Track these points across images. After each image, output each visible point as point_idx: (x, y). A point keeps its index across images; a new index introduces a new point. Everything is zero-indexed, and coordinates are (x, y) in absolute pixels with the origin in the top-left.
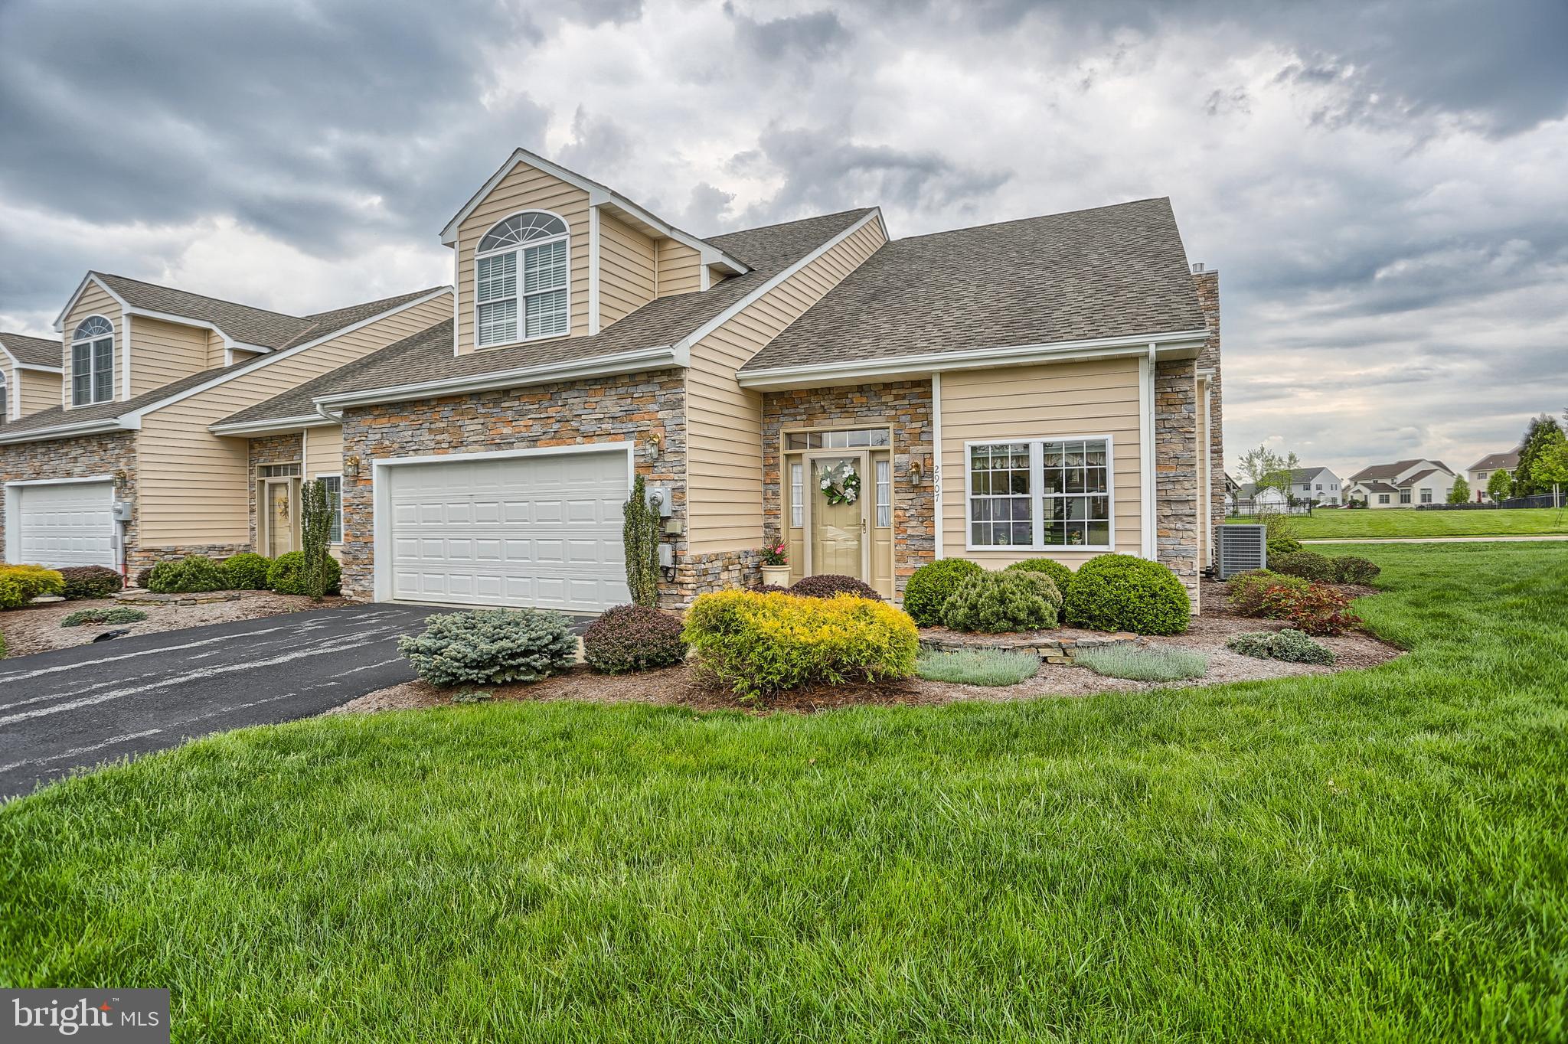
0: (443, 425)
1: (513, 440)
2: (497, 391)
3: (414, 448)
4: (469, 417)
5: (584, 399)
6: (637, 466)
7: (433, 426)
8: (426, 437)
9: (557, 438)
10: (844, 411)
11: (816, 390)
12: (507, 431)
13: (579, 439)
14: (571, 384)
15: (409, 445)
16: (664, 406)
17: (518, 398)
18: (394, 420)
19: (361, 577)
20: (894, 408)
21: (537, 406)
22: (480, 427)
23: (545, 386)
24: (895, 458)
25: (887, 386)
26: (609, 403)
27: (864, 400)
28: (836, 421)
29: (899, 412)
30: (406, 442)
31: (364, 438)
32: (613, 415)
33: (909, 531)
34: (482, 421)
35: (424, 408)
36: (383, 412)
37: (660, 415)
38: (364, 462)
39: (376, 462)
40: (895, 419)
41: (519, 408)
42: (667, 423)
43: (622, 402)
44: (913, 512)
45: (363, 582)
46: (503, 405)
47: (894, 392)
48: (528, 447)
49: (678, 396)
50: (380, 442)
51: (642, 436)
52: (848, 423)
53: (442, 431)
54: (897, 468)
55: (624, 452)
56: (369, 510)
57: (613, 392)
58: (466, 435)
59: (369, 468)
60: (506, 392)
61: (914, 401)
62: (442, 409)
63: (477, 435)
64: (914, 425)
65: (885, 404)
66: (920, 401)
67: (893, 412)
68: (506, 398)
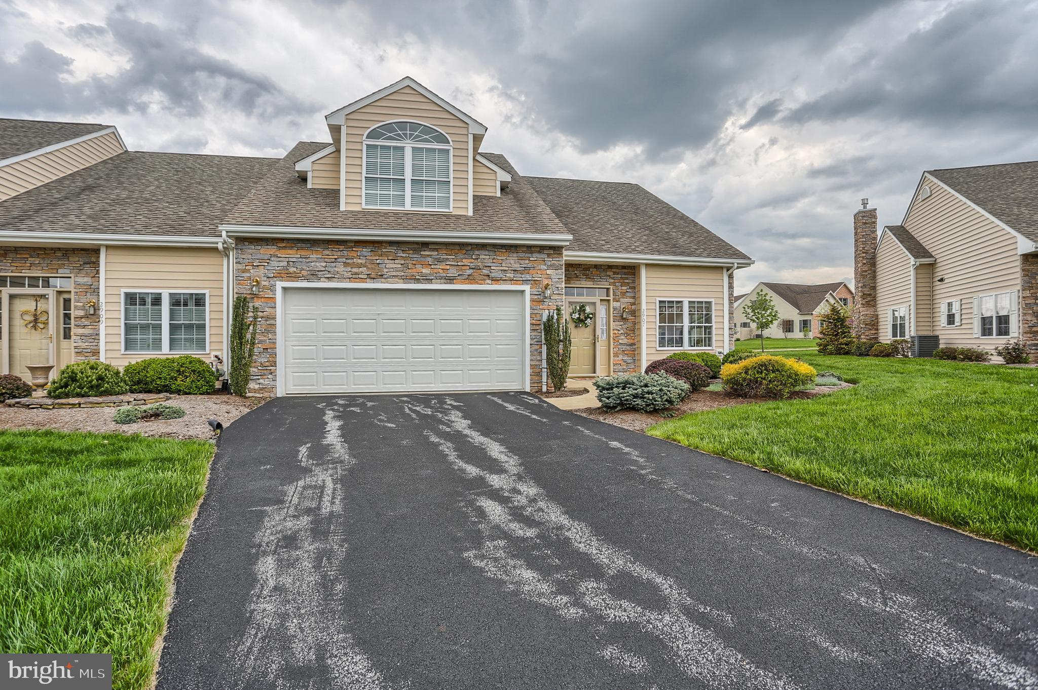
0: (360, 261)
1: (433, 278)
2: (417, 243)
3: (328, 276)
4: (390, 258)
5: (492, 257)
6: (532, 301)
7: (348, 261)
8: (340, 268)
9: (470, 279)
10: (588, 278)
11: (572, 264)
12: (426, 271)
13: (489, 281)
14: (483, 246)
15: (319, 273)
16: (551, 267)
17: (437, 250)
18: (303, 253)
19: (259, 377)
20: (613, 278)
21: (454, 257)
22: (400, 266)
23: (462, 245)
24: (613, 304)
25: (610, 267)
26: (512, 262)
27: (598, 273)
28: (582, 282)
29: (616, 281)
30: (318, 271)
31: (266, 264)
32: (515, 269)
33: (620, 341)
34: (403, 262)
35: (340, 247)
36: (288, 245)
37: (549, 272)
38: (264, 283)
39: (279, 285)
40: (614, 284)
41: (438, 257)
42: (553, 277)
43: (522, 262)
44: (622, 332)
45: (261, 381)
46: (422, 253)
47: (614, 270)
48: (445, 283)
49: (560, 263)
50: (285, 269)
51: (535, 282)
52: (589, 284)
53: (360, 266)
54: (615, 309)
55: (523, 292)
56: (272, 322)
57: (515, 255)
58: (386, 270)
59: (272, 288)
60: (425, 245)
61: (623, 276)
62: (361, 249)
63: (397, 271)
64: (623, 288)
65: (609, 276)
66: (626, 276)
67: (613, 281)
68: (425, 249)
